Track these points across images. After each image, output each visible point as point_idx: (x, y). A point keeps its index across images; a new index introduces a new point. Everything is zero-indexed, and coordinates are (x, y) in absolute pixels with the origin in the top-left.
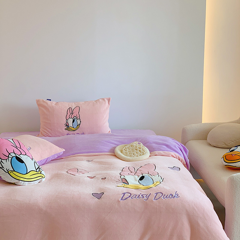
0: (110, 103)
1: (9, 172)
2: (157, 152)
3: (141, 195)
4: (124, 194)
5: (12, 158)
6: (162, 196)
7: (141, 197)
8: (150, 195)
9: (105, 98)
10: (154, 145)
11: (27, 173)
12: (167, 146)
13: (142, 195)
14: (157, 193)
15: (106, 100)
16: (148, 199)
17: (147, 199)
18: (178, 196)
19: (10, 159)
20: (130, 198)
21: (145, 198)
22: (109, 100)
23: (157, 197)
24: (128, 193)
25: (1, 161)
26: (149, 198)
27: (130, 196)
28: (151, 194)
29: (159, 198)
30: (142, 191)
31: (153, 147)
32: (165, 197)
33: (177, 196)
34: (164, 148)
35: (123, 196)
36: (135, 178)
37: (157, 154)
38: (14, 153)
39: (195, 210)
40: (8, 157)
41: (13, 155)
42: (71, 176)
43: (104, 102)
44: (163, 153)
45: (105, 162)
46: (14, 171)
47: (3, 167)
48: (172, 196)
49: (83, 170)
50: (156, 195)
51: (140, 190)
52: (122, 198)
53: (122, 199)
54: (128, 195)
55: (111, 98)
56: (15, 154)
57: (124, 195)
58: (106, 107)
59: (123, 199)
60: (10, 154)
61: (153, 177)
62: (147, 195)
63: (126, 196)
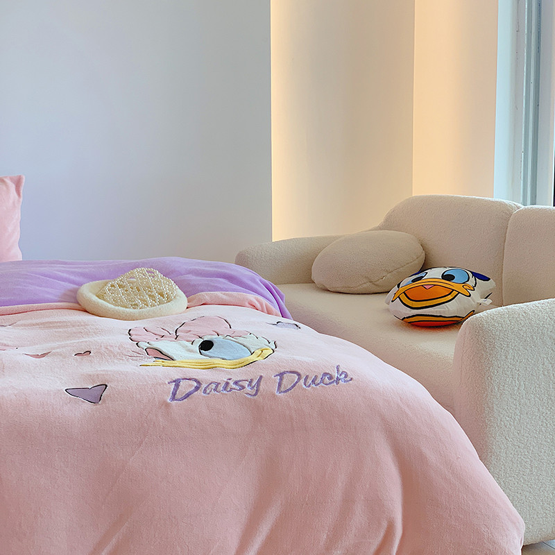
0: (21, 191)
2: (206, 296)
3: (231, 383)
4: (177, 382)
6: (299, 379)
8: (260, 379)
9: (6, 177)
10: (192, 277)
12: (231, 279)
13: (236, 383)
14: (281, 375)
15: (8, 181)
16: (257, 391)
17: (256, 394)
18: (348, 379)
20: (200, 392)
21: (248, 389)
22: (18, 183)
23: (287, 383)
24: (190, 379)
26: (261, 387)
27: (197, 388)
28: (261, 377)
29: (293, 387)
30: (229, 373)
31: (192, 283)
32: (310, 381)
33: (346, 377)
34: (225, 284)
35: (176, 389)
43: (4, 188)
48: (331, 378)
51: (223, 371)
52: (174, 394)
53: (173, 398)
54: (190, 386)
55: (24, 177)
57: (177, 386)
58: (11, 201)
59: (178, 396)
62: (251, 382)
63: (188, 389)
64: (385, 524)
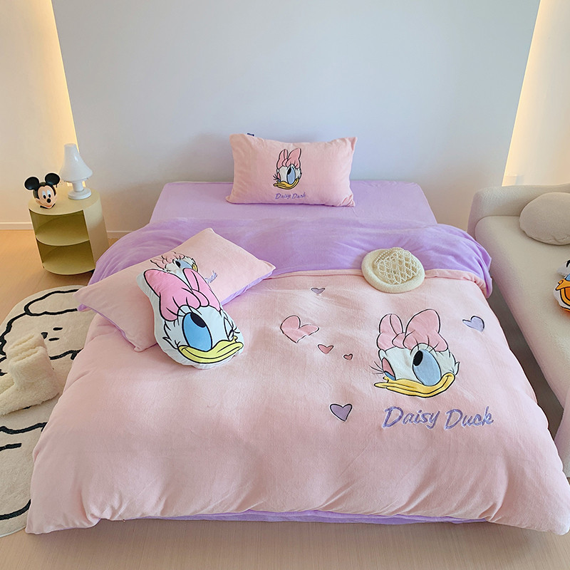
0: (354, 146)
1: (180, 348)
2: (437, 271)
3: (421, 415)
4: (390, 410)
5: (184, 316)
6: (461, 418)
7: (421, 419)
8: (438, 414)
9: (346, 138)
10: (433, 254)
11: (212, 349)
12: (456, 257)
13: (423, 416)
14: (451, 412)
15: (347, 140)
16: (434, 424)
17: (432, 427)
18: (491, 421)
19: (181, 319)
20: (401, 421)
21: (429, 422)
22: (353, 142)
23: (452, 421)
24: (398, 408)
25: (166, 324)
26: (436, 424)
27: (400, 417)
28: (439, 412)
29: (455, 424)
30: (422, 403)
31: (431, 259)
32: (467, 421)
33: (489, 419)
34: (451, 262)
35: (388, 418)
36: (406, 358)
37: (438, 274)
38: (188, 305)
39: (521, 448)
40: (178, 315)
41: (186, 309)
42: (288, 345)
43: (344, 144)
44: (448, 274)
45: (347, 299)
46: (189, 346)
47: (169, 338)
48: (480, 419)
49: (308, 320)
50: (450, 416)
51: (418, 400)
52: (386, 421)
53: (386, 424)
54: (397, 415)
55: (357, 138)
56: (189, 307)
57: (390, 413)
58: (347, 152)
59: (388, 423)
60: (179, 308)
61: (439, 357)
62: (432, 416)
63: (395, 417)
64: (491, 504)
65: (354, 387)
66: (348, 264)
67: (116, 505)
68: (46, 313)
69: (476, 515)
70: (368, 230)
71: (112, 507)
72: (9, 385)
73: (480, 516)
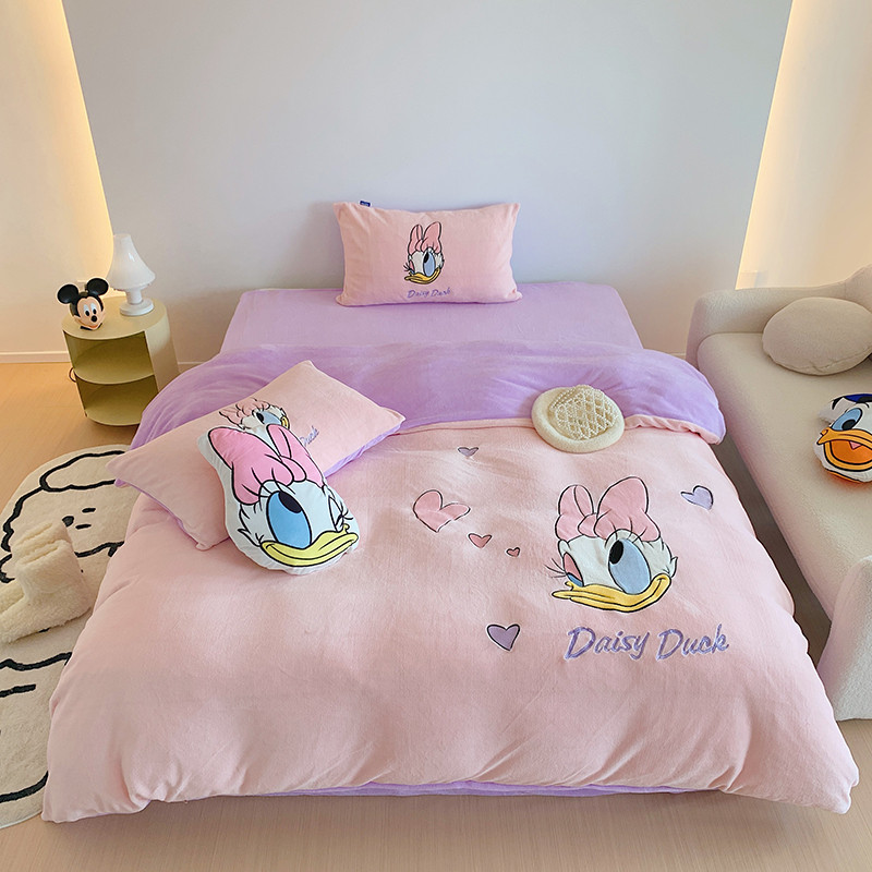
1: (264, 545)
3: (621, 638)
4: (576, 633)
6: (680, 643)
8: (646, 637)
11: (311, 544)
13: (625, 639)
14: (666, 633)
16: (641, 653)
17: (639, 657)
18: (725, 646)
19: (264, 500)
20: (593, 649)
21: (633, 649)
23: (668, 648)
24: (588, 630)
25: (242, 510)
26: (644, 652)
27: (591, 643)
28: (648, 634)
29: (673, 652)
30: (622, 621)
32: (689, 646)
33: (723, 643)
35: (573, 644)
36: (598, 552)
37: (641, 423)
38: (274, 480)
39: (770, 685)
40: (259, 496)
41: (272, 487)
42: (425, 535)
45: (509, 463)
46: (277, 541)
47: (247, 530)
48: (709, 644)
49: (454, 496)
50: (665, 640)
51: (618, 617)
52: (571, 650)
53: (570, 654)
54: (586, 639)
56: (276, 482)
57: (575, 638)
59: (574, 652)
62: (638, 640)
63: (582, 644)
64: (727, 767)
65: (522, 599)
66: (511, 411)
67: (173, 780)
68: (72, 487)
69: (705, 784)
70: (542, 359)
71: (168, 784)
72: (16, 597)
73: (711, 785)
